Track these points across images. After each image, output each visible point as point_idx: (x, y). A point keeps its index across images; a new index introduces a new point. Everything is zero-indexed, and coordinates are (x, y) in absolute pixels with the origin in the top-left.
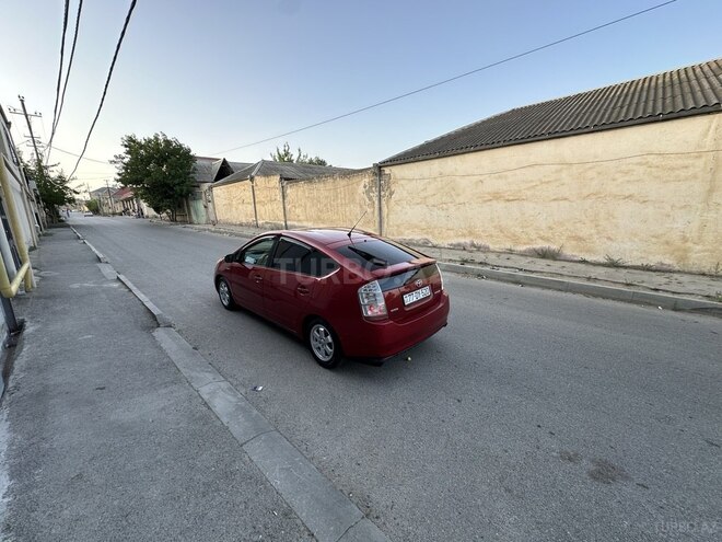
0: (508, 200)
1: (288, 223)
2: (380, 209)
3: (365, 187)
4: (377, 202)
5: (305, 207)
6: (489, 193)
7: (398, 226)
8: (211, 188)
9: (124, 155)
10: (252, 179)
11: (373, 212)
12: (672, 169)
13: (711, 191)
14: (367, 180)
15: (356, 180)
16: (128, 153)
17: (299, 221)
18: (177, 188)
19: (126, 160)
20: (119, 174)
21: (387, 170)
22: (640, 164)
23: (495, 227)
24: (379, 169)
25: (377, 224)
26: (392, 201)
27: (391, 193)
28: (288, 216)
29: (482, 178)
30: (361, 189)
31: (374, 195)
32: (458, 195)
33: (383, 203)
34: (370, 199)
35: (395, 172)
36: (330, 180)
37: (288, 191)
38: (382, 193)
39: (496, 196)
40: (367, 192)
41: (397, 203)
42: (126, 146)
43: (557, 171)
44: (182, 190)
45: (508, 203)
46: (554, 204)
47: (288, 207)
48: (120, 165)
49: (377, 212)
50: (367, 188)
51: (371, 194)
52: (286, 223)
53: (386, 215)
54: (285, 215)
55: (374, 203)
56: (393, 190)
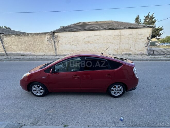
0: (91, 43)
1: (8, 52)
2: (55, 46)
3: (48, 38)
4: (53, 44)
6: (87, 42)
7: (62, 50)
11: (52, 47)
12: (116, 38)
13: (120, 42)
14: (48, 36)
15: (43, 36)
21: (56, 34)
22: (112, 37)
23: (89, 49)
24: (53, 33)
25: (54, 51)
26: (59, 43)
27: (58, 41)
28: (6, 49)
29: (85, 38)
30: (46, 39)
31: (52, 41)
32: (79, 42)
33: (56, 44)
34: (50, 42)
35: (59, 34)
38: (55, 41)
39: (88, 42)
40: (49, 40)
41: (61, 44)
43: (100, 37)
45: (91, 44)
46: (100, 44)
47: (6, 46)
49: (54, 47)
50: (49, 39)
51: (51, 41)
52: (5, 52)
53: (57, 48)
54: (4, 49)
55: (52, 44)
56: (59, 40)
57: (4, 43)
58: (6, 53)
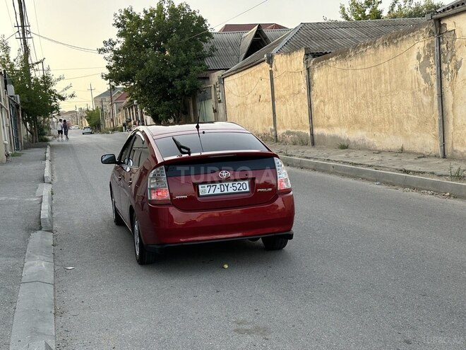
1: (317, 131)
3: (419, 58)
5: (337, 101)
8: (222, 79)
9: (115, 39)
10: (270, 60)
11: (432, 102)
14: (422, 45)
16: (120, 35)
17: (330, 126)
18: (177, 83)
19: (118, 46)
20: (108, 67)
21: (450, 24)
26: (459, 79)
27: (457, 67)
28: (315, 118)
30: (413, 63)
31: (432, 71)
33: (446, 84)
34: (427, 78)
36: (370, 51)
37: (316, 76)
38: (444, 66)
40: (422, 68)
42: (119, 26)
44: (183, 86)
47: (315, 104)
48: (110, 54)
50: (422, 59)
51: (428, 70)
52: (312, 129)
53: (451, 109)
54: (311, 118)
55: (432, 85)
56: (459, 59)
57: (312, 92)
58: (312, 134)
